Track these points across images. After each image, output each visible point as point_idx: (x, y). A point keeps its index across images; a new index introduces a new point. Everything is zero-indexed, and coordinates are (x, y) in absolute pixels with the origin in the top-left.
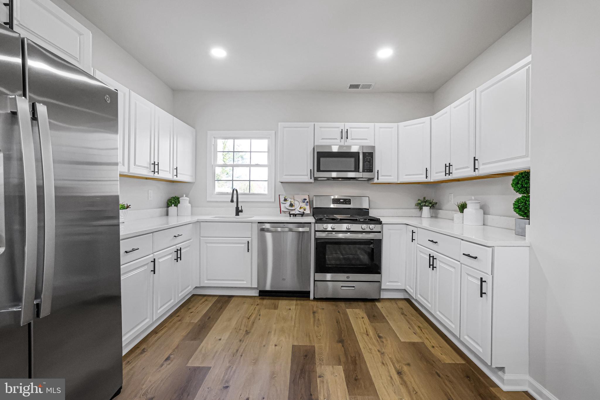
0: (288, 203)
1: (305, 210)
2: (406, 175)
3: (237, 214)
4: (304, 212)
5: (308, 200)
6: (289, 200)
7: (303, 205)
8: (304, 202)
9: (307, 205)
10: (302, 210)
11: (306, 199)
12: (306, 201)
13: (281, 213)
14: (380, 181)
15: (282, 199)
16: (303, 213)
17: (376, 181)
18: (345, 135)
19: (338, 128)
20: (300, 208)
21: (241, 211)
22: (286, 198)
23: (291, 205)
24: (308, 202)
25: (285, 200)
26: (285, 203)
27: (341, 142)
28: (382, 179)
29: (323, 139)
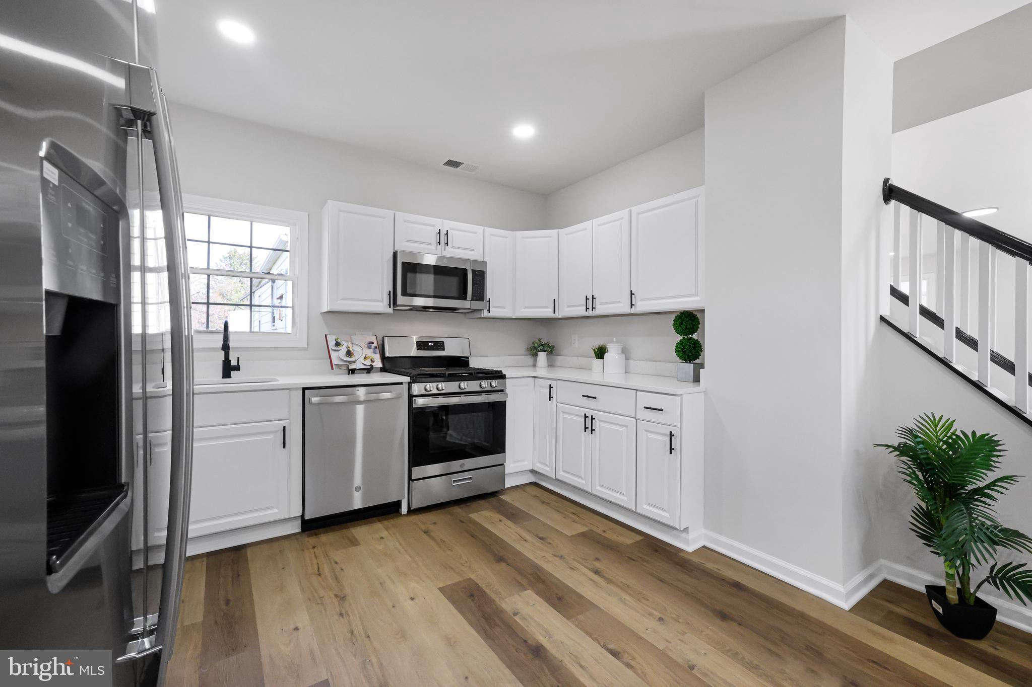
0: (343, 350)
1: (373, 361)
2: (526, 308)
3: (227, 373)
4: (373, 364)
5: (375, 344)
6: (345, 344)
7: (369, 352)
8: (370, 348)
9: (375, 352)
10: (368, 362)
11: (373, 343)
12: (373, 346)
13: (333, 369)
14: (492, 314)
15: (332, 343)
16: (370, 367)
17: (485, 314)
18: (443, 238)
19: (433, 226)
20: (365, 358)
21: (237, 368)
22: (339, 341)
23: (349, 353)
24: (376, 348)
25: (338, 344)
26: (338, 351)
27: (436, 249)
28: (495, 312)
29: (409, 241)
